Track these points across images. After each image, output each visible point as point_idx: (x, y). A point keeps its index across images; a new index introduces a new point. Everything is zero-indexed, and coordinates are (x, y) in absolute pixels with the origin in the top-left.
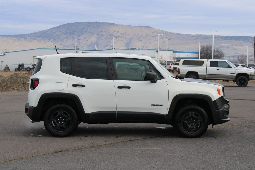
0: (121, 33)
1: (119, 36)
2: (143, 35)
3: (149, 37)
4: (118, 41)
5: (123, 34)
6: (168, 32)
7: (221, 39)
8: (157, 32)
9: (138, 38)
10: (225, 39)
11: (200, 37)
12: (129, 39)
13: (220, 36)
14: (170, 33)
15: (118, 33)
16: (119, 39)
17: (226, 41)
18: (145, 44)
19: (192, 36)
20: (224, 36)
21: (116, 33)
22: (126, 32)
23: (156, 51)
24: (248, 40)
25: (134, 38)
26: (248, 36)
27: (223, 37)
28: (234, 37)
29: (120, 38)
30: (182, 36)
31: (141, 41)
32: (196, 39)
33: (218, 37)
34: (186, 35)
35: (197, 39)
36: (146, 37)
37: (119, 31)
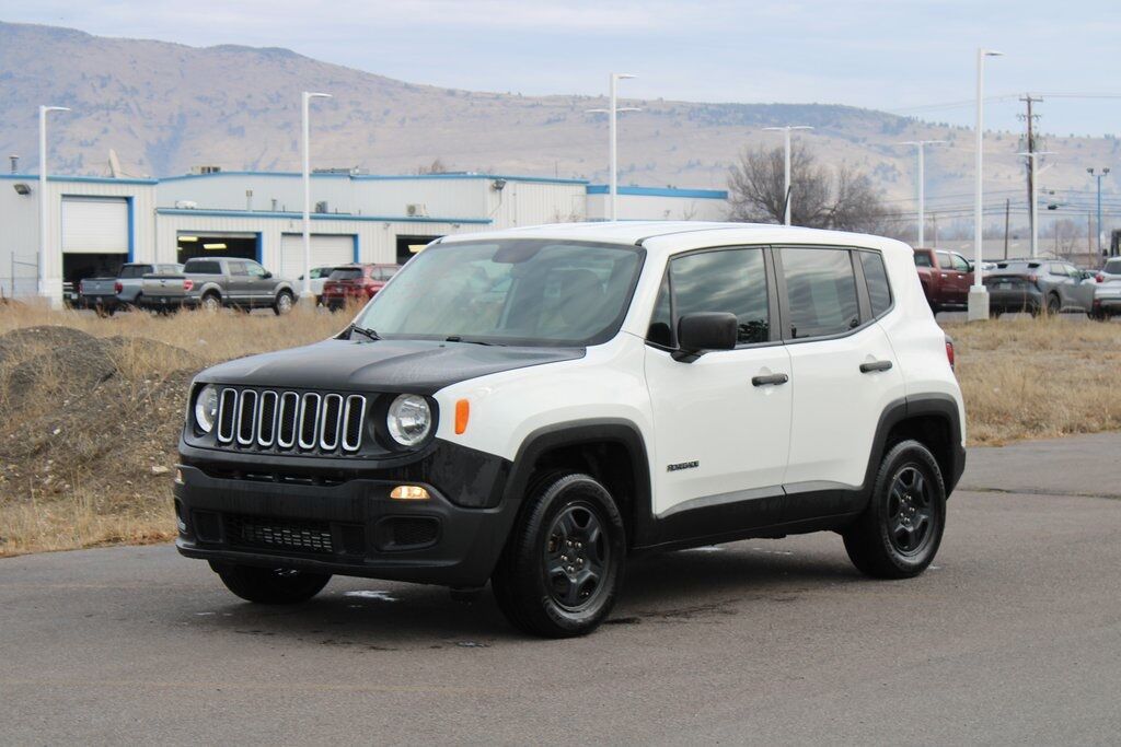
0: (124, 89)
1: (112, 103)
2: (249, 96)
3: (285, 108)
4: (105, 131)
5: (135, 91)
6: (396, 82)
7: (690, 119)
8: (331, 83)
9: (223, 114)
10: (710, 123)
11: (572, 109)
12: (170, 120)
13: (682, 105)
14: (407, 86)
15: (103, 86)
16: (110, 121)
17: (718, 133)
18: (266, 150)
19: (530, 103)
20: (706, 106)
21: (95, 91)
22: (149, 83)
23: (489, 183)
24: (839, 126)
25: (198, 115)
26: (836, 106)
27: (700, 110)
28: (760, 108)
29: (115, 116)
30: (472, 104)
31: (238, 132)
32: (549, 122)
33: (674, 110)
34: (497, 97)
35: (559, 120)
36: (268, 109)
37: (110, 77)
